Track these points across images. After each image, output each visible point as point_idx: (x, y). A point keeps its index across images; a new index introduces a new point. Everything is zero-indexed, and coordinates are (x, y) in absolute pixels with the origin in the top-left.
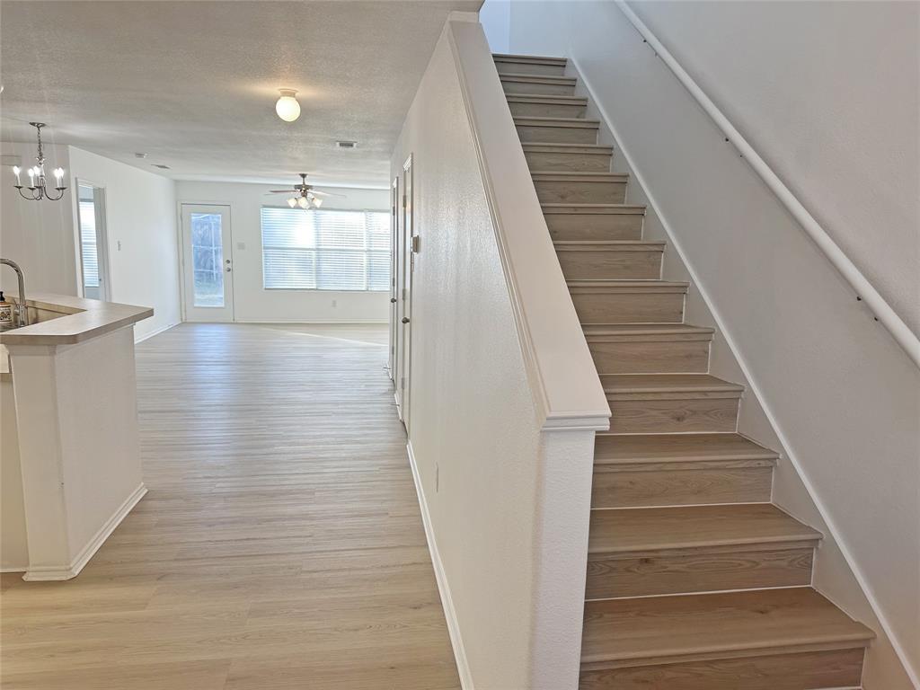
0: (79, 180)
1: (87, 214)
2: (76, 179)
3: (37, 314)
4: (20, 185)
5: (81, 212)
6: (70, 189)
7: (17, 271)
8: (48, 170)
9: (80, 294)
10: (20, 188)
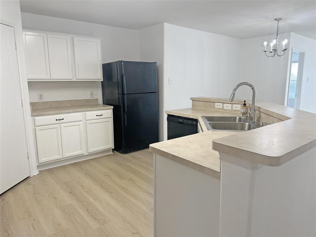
0: (293, 49)
1: (295, 69)
2: (292, 48)
3: (260, 115)
4: (266, 50)
5: (292, 67)
6: (289, 50)
7: (253, 89)
8: (280, 42)
9: (286, 105)
10: (265, 51)
